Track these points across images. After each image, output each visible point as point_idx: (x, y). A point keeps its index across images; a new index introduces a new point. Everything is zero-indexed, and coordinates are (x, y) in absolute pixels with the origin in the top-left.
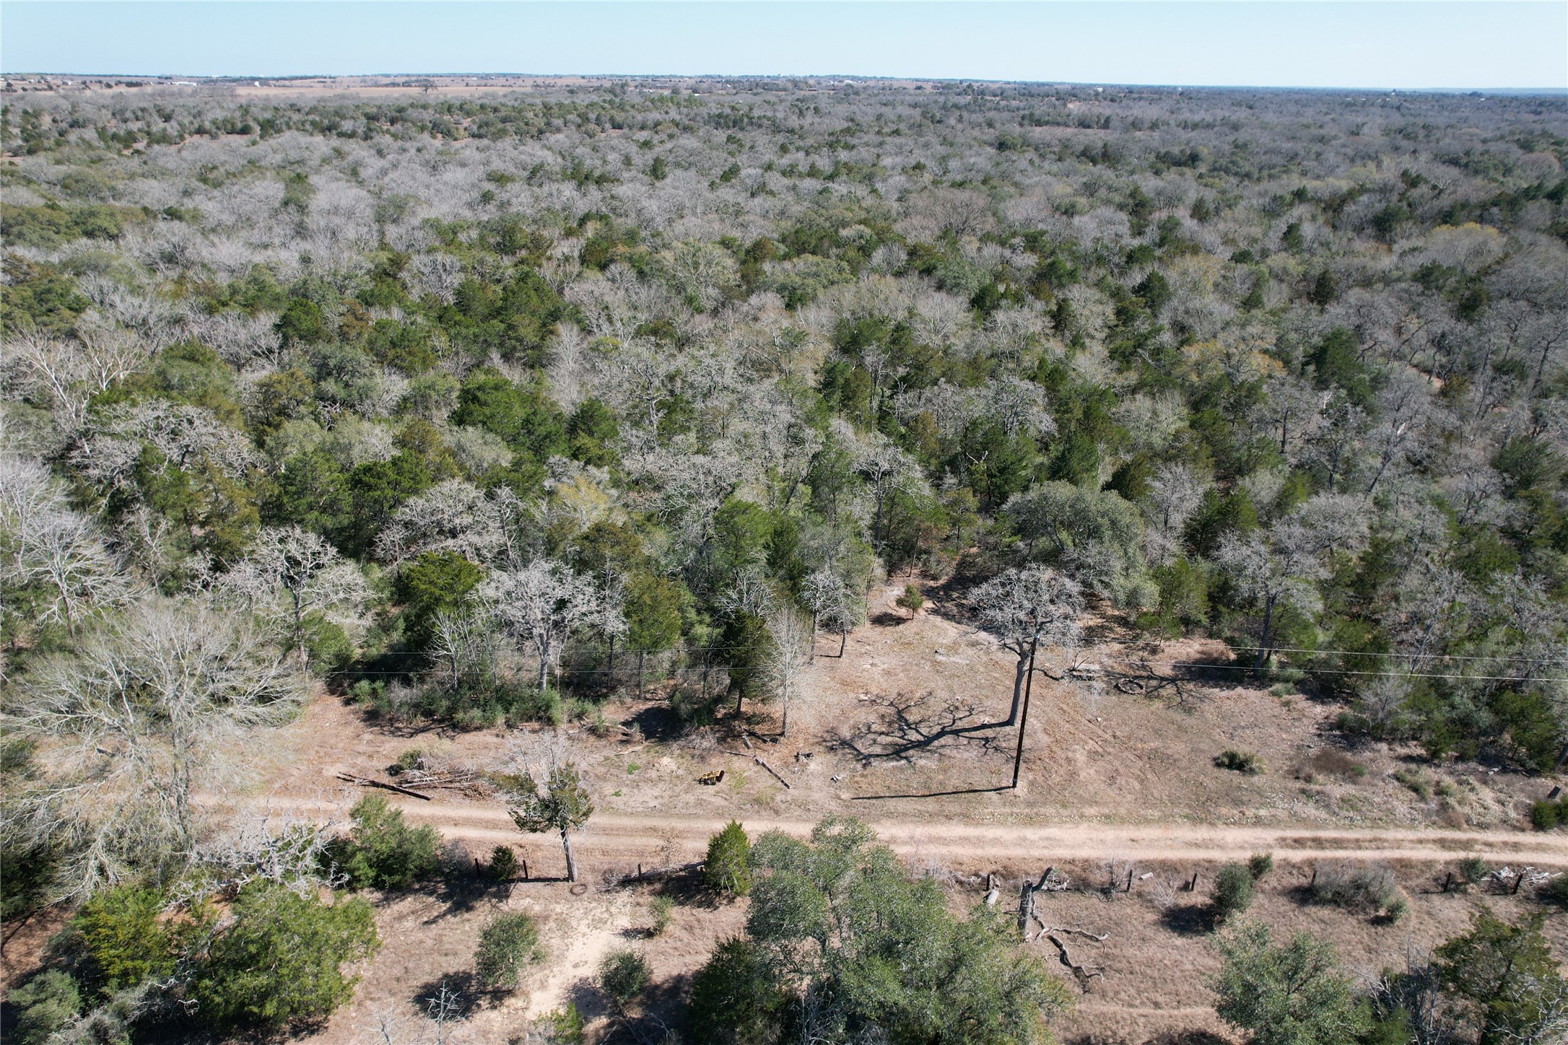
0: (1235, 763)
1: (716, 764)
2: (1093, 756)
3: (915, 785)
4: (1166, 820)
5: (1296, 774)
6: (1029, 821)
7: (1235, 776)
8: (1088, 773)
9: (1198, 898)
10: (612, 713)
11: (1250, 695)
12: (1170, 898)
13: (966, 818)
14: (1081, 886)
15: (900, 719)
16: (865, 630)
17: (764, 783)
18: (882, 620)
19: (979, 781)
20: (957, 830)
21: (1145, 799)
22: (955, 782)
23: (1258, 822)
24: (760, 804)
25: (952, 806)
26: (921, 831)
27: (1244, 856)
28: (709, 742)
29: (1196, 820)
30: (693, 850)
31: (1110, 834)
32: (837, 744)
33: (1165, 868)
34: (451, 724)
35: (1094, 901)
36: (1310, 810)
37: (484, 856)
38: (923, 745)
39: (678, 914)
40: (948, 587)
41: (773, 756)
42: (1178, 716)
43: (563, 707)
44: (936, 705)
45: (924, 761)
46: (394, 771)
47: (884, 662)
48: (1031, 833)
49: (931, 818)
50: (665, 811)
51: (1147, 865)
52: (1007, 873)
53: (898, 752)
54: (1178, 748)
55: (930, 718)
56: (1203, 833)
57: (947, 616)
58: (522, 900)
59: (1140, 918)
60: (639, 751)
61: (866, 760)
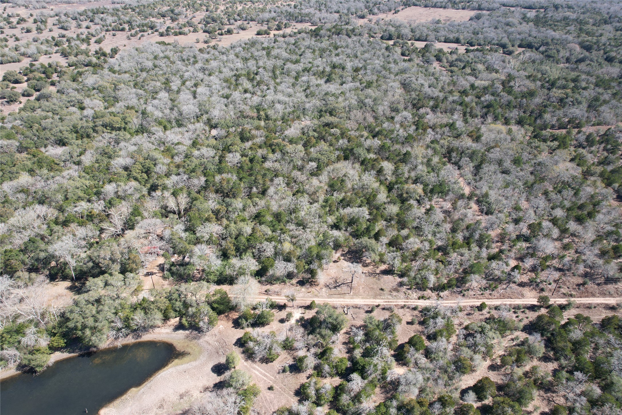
0: (382, 289)
1: (310, 290)
2: (363, 288)
3: (337, 293)
4: (370, 298)
5: (390, 291)
6: (352, 298)
7: (381, 291)
8: (361, 291)
9: (370, 309)
10: (294, 281)
11: (390, 277)
12: (367, 309)
13: (343, 298)
14: (356, 307)
15: (336, 282)
16: (332, 264)
17: (317, 292)
18: (335, 262)
19: (346, 292)
20: (342, 300)
21: (368, 295)
22: (343, 292)
23: (382, 299)
24: (316, 296)
25: (342, 296)
26: (337, 300)
27: (377, 304)
28: (308, 286)
29: (374, 298)
30: (308, 303)
31: (362, 300)
32: (327, 286)
33: (368, 305)
34: (271, 284)
35: (358, 309)
36: (390, 297)
37: (283, 304)
38: (338, 286)
39: (307, 311)
40: (346, 254)
41: (318, 288)
42: (377, 281)
43: (287, 281)
44: (342, 279)
45: (339, 289)
46: (266, 291)
47: (335, 271)
48: (352, 300)
49: (339, 298)
50: (303, 297)
51: (365, 305)
52: (347, 306)
53: (335, 287)
54: (375, 287)
55: (340, 281)
56: (374, 300)
57: (345, 260)
58: (288, 310)
59: (362, 311)
60: (299, 287)
61: (330, 288)
